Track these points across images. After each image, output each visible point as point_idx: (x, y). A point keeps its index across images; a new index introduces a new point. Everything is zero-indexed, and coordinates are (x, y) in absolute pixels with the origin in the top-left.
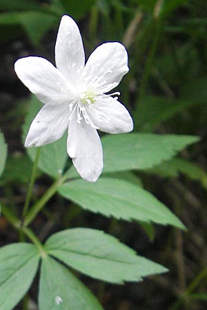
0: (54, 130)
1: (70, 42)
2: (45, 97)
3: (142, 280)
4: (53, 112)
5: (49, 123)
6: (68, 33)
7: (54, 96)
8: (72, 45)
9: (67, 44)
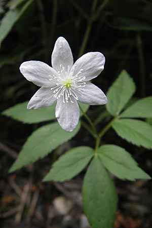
0: (47, 101)
1: (62, 52)
2: (40, 83)
3: (135, 180)
4: (46, 91)
5: (43, 97)
6: (61, 47)
7: (47, 83)
8: (63, 53)
9: (59, 53)
